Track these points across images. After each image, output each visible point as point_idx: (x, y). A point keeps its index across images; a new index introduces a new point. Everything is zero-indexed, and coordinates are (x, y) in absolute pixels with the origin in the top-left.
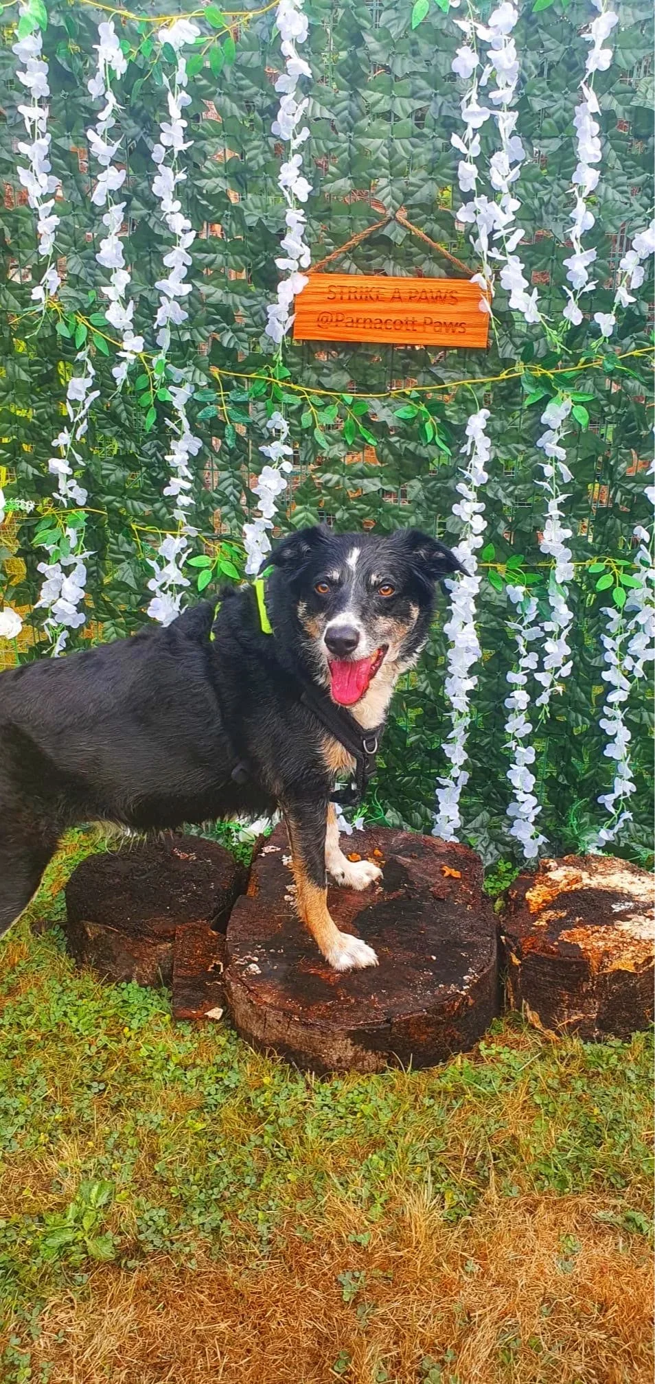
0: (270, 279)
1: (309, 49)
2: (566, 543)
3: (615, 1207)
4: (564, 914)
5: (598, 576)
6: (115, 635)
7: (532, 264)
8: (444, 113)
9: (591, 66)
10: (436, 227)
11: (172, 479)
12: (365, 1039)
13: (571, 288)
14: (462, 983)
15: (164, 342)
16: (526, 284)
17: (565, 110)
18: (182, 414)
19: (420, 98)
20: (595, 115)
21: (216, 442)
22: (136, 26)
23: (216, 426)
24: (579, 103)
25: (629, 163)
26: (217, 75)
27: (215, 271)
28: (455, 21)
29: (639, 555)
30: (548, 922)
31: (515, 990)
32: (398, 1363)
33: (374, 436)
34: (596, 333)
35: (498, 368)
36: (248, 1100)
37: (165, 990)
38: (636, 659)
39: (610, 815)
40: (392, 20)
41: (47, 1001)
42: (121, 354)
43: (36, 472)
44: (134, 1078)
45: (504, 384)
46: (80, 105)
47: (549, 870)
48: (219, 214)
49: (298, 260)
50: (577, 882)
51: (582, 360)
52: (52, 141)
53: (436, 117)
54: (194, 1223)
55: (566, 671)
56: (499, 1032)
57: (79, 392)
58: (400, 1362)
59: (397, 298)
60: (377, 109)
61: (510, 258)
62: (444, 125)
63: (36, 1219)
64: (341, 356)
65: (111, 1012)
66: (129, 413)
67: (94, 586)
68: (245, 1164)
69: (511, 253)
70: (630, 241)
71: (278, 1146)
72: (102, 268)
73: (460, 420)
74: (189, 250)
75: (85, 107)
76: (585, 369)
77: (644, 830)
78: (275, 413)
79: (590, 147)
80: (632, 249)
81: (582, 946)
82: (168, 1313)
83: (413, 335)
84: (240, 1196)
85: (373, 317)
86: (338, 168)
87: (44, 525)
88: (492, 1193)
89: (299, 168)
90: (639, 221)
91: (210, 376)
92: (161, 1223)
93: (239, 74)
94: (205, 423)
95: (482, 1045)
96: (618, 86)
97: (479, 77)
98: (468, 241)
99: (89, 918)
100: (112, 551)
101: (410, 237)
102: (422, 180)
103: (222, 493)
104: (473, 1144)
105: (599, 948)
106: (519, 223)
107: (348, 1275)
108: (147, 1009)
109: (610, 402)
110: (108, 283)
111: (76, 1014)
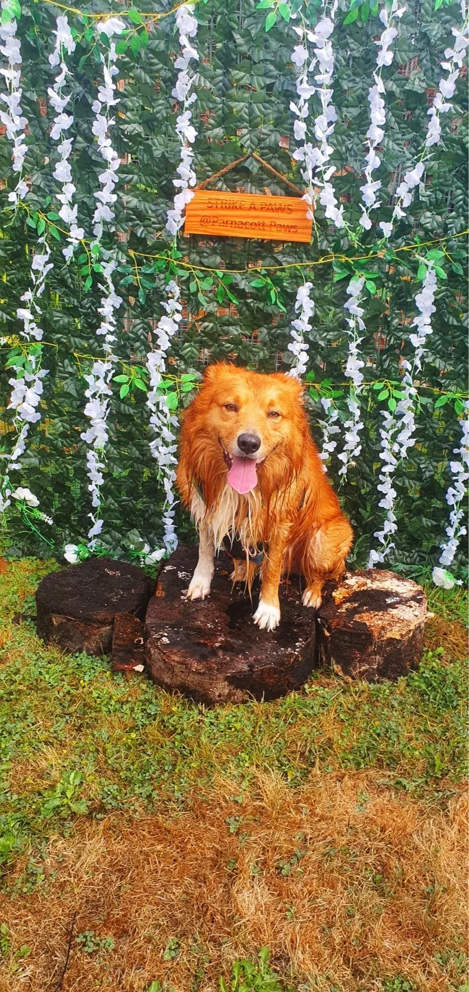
0: (169, 193)
1: (197, 40)
2: (360, 370)
3: (389, 776)
4: (356, 605)
5: (378, 392)
6: (62, 428)
7: (340, 189)
8: (285, 88)
9: (380, 62)
10: (279, 163)
11: (102, 323)
12: (237, 681)
13: (364, 205)
14: (296, 647)
15: (98, 232)
16: (336, 202)
17: (363, 89)
18: (109, 281)
19: (271, 77)
20: (382, 94)
21: (132, 300)
22: (81, 19)
23: (133, 290)
24: (371, 86)
25: (402, 125)
26: (136, 55)
27: (132, 186)
28: (294, 28)
29: (405, 379)
30: (346, 609)
31: (326, 652)
32: (265, 863)
33: (237, 297)
34: (381, 235)
35: (317, 256)
36: (163, 721)
37: (105, 657)
38: (401, 445)
39: (382, 545)
40: (252, 24)
41: (28, 665)
42: (69, 240)
43: (9, 318)
44: (89, 710)
45: (321, 267)
46: (41, 70)
47: (346, 578)
48: (135, 148)
49: (188, 181)
50: (364, 586)
51: (371, 252)
52: (22, 94)
53: (280, 89)
54: (136, 792)
55: (357, 453)
56: (316, 678)
57: (40, 265)
58: (266, 862)
59: (253, 208)
60: (242, 82)
61: (326, 185)
62: (285, 96)
63: (37, 794)
64: (216, 245)
65: (70, 671)
66: (73, 279)
67: (48, 395)
68: (164, 759)
69: (327, 182)
70: (402, 177)
71: (184, 748)
72: (56, 181)
73: (293, 289)
74: (116, 172)
75: (45, 72)
76: (373, 258)
77: (404, 555)
78: (171, 281)
79: (378, 114)
80: (404, 181)
81: (368, 624)
82: (124, 843)
83: (264, 232)
84: (162, 777)
85: (237, 220)
86: (215, 121)
87: (12, 353)
88: (316, 771)
89: (189, 120)
90: (409, 164)
91: (128, 256)
92: (116, 793)
93: (151, 55)
94: (125, 287)
95: (306, 686)
96: (396, 75)
97: (308, 66)
98: (300, 172)
99: (54, 612)
100: (60, 372)
101: (262, 168)
102: (270, 131)
103: (136, 334)
104: (304, 743)
105: (378, 625)
106: (332, 162)
107: (232, 819)
108: (93, 668)
109: (389, 280)
110: (59, 191)
111: (48, 673)
